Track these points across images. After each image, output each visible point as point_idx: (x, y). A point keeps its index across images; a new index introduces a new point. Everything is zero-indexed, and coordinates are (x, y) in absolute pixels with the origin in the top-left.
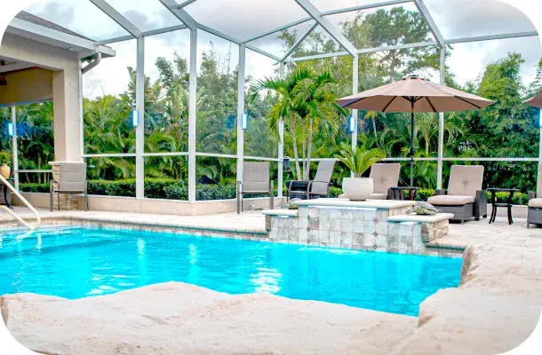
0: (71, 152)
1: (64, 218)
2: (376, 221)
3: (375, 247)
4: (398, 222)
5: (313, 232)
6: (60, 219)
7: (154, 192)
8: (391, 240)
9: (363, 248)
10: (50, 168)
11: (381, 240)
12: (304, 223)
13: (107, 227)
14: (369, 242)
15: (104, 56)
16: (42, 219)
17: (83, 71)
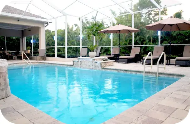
0: (43, 46)
1: (38, 62)
2: (92, 62)
3: (92, 68)
4: (96, 62)
5: (82, 65)
6: (37, 62)
7: (59, 56)
8: (95, 66)
9: (91, 69)
10: (38, 50)
11: (94, 67)
12: (79, 63)
13: (46, 64)
14: (91, 67)
15: (50, 23)
16: (31, 62)
17: (45, 27)
